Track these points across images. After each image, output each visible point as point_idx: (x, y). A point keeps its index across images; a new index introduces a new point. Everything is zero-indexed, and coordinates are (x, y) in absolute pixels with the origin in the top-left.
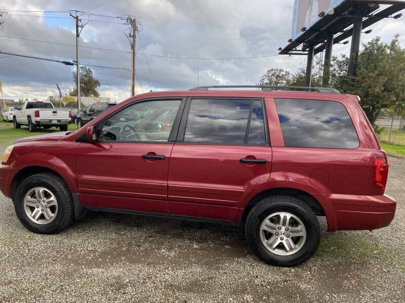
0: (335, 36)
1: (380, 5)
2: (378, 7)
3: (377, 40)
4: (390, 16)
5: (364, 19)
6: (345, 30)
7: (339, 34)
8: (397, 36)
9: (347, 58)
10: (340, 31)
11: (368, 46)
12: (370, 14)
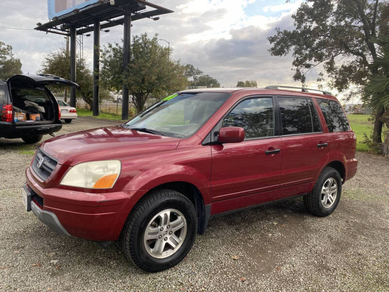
0: (102, 23)
1: (146, 6)
2: (145, 8)
3: (146, 36)
4: (151, 17)
5: (132, 14)
6: (111, 20)
7: (105, 22)
8: (157, 35)
9: (120, 47)
10: (107, 20)
11: (136, 39)
12: (138, 12)
